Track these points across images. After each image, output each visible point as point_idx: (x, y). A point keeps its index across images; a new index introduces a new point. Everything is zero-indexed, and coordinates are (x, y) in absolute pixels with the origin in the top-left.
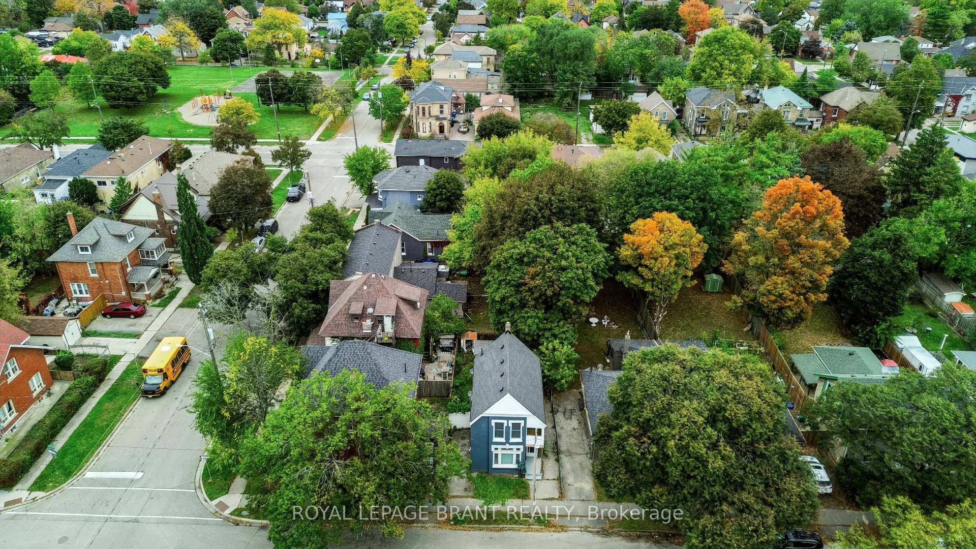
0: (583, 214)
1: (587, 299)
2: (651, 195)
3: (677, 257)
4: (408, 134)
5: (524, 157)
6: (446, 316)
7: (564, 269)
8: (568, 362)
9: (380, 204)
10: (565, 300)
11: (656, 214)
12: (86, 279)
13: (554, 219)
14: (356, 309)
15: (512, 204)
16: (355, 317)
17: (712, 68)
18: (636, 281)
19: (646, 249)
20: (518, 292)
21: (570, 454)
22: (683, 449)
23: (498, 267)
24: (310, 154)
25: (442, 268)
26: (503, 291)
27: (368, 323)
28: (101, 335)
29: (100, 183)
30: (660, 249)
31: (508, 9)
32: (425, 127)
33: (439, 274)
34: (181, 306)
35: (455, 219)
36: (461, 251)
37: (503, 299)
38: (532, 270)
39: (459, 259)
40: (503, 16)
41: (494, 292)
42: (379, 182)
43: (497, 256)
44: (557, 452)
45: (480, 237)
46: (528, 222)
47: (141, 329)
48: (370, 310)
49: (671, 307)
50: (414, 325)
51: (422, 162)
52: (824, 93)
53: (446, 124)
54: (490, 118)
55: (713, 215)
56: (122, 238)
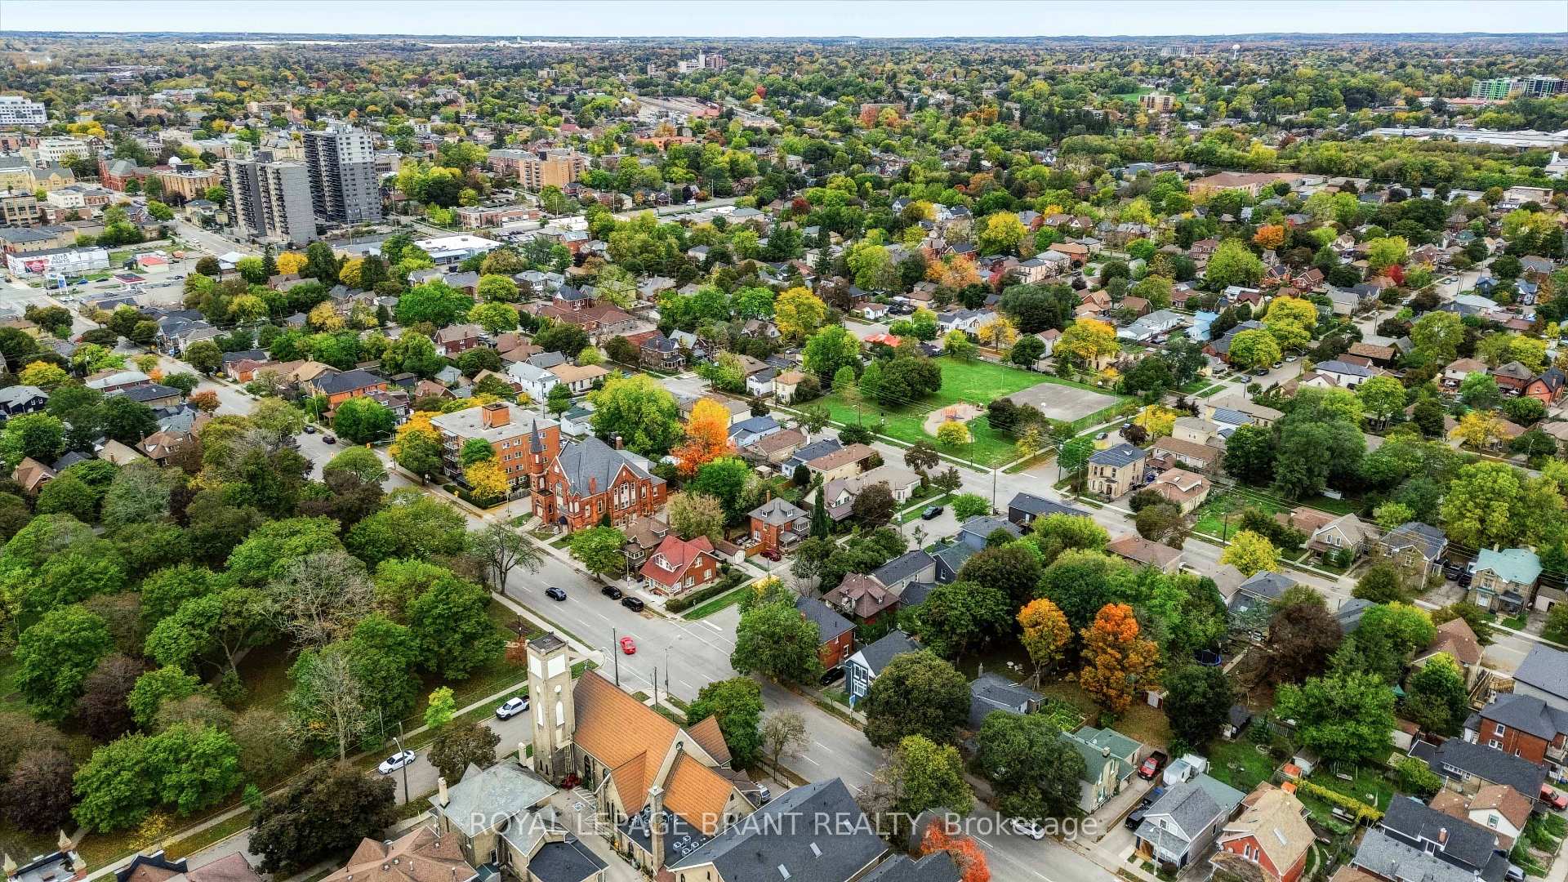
12: (762, 531)
16: (842, 594)
27: (846, 599)
28: (751, 563)
29: (813, 471)
32: (1094, 485)
40: (1428, 353)
47: (772, 568)
48: (847, 593)
51: (1028, 517)
53: (1117, 486)
56: (785, 513)
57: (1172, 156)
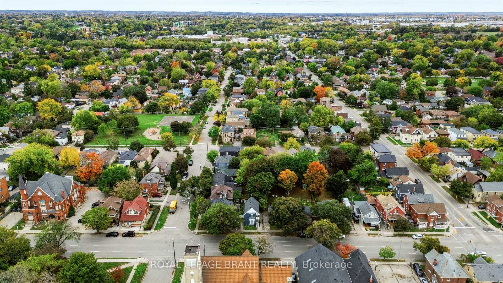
0: (269, 170)
1: (269, 189)
2: (285, 165)
3: (291, 180)
4: (221, 142)
5: (256, 153)
6: (237, 195)
7: (264, 183)
8: (266, 204)
9: (217, 166)
10: (265, 190)
11: (286, 170)
12: (148, 188)
13: (262, 171)
14: (218, 192)
15: (252, 168)
16: (218, 194)
17: (317, 119)
18: (282, 186)
19: (283, 178)
20: (254, 188)
21: (265, 222)
22: (282, 213)
23: (250, 183)
24: (194, 151)
25: (235, 183)
26: (251, 188)
27: (221, 195)
28: (154, 201)
29: (138, 162)
30: (286, 178)
31: (252, 86)
32: (226, 140)
33: (235, 185)
34: (170, 194)
35: (238, 170)
36: (240, 179)
37: (251, 190)
38: (257, 183)
39: (240, 181)
40: (250, 89)
41: (249, 189)
42: (215, 160)
43: (249, 180)
44: (263, 222)
45: (245, 176)
46: (256, 172)
47: (163, 200)
48: (222, 193)
49: (290, 192)
50: (231, 196)
51: (227, 153)
52: (351, 128)
53: (233, 138)
54: (246, 137)
55: (299, 170)
56: (156, 177)
57: (111, 46)
